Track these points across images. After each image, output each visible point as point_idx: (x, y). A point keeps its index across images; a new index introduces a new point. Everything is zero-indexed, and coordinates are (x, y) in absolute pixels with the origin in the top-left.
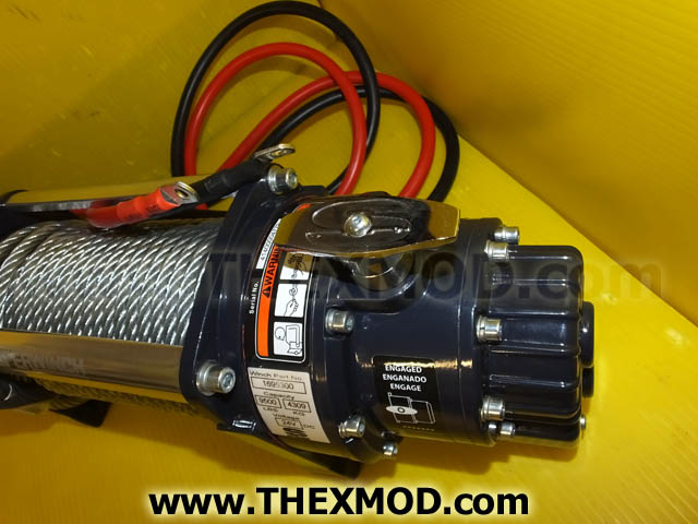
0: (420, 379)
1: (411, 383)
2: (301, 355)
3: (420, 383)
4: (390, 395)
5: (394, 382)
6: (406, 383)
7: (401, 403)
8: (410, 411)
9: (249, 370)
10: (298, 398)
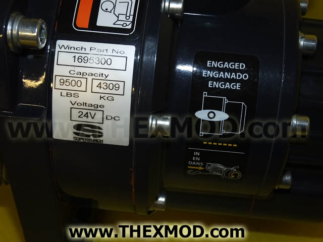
0: (242, 76)
1: (231, 81)
2: (129, 27)
3: (241, 81)
4: (205, 95)
5: (213, 79)
6: (226, 80)
7: (214, 105)
8: (221, 116)
9: (60, 43)
10: (113, 75)
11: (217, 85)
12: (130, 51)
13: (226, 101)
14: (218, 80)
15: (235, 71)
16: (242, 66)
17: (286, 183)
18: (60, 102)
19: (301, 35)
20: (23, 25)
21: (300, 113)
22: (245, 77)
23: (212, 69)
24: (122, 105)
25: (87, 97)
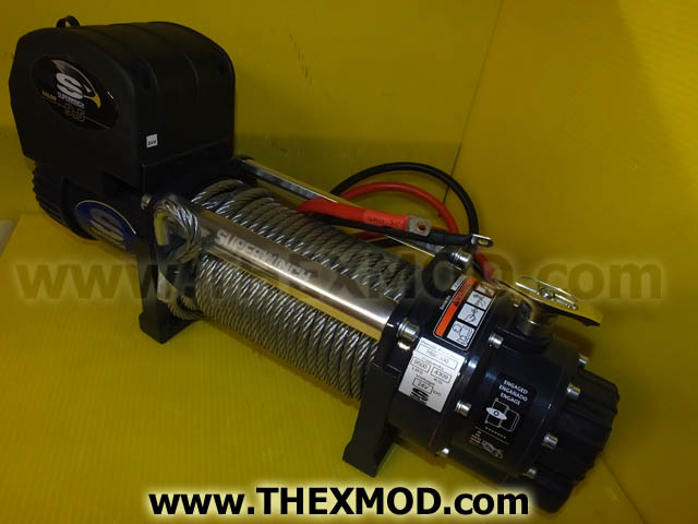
0: (523, 398)
1: (515, 398)
2: (466, 346)
3: (522, 400)
4: (497, 400)
5: (505, 393)
6: (512, 396)
7: (500, 408)
8: (502, 416)
9: (423, 339)
10: (446, 370)
11: (506, 397)
12: (461, 360)
13: (508, 408)
14: (508, 394)
15: (520, 393)
16: (526, 392)
17: (530, 474)
18: (411, 372)
19: (571, 385)
20: (408, 326)
21: (554, 434)
22: (525, 399)
23: (507, 386)
24: (446, 388)
25: (428, 376)
